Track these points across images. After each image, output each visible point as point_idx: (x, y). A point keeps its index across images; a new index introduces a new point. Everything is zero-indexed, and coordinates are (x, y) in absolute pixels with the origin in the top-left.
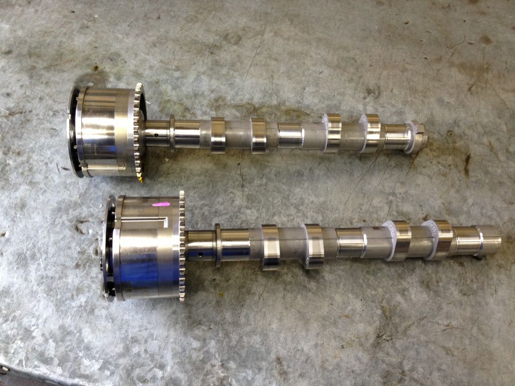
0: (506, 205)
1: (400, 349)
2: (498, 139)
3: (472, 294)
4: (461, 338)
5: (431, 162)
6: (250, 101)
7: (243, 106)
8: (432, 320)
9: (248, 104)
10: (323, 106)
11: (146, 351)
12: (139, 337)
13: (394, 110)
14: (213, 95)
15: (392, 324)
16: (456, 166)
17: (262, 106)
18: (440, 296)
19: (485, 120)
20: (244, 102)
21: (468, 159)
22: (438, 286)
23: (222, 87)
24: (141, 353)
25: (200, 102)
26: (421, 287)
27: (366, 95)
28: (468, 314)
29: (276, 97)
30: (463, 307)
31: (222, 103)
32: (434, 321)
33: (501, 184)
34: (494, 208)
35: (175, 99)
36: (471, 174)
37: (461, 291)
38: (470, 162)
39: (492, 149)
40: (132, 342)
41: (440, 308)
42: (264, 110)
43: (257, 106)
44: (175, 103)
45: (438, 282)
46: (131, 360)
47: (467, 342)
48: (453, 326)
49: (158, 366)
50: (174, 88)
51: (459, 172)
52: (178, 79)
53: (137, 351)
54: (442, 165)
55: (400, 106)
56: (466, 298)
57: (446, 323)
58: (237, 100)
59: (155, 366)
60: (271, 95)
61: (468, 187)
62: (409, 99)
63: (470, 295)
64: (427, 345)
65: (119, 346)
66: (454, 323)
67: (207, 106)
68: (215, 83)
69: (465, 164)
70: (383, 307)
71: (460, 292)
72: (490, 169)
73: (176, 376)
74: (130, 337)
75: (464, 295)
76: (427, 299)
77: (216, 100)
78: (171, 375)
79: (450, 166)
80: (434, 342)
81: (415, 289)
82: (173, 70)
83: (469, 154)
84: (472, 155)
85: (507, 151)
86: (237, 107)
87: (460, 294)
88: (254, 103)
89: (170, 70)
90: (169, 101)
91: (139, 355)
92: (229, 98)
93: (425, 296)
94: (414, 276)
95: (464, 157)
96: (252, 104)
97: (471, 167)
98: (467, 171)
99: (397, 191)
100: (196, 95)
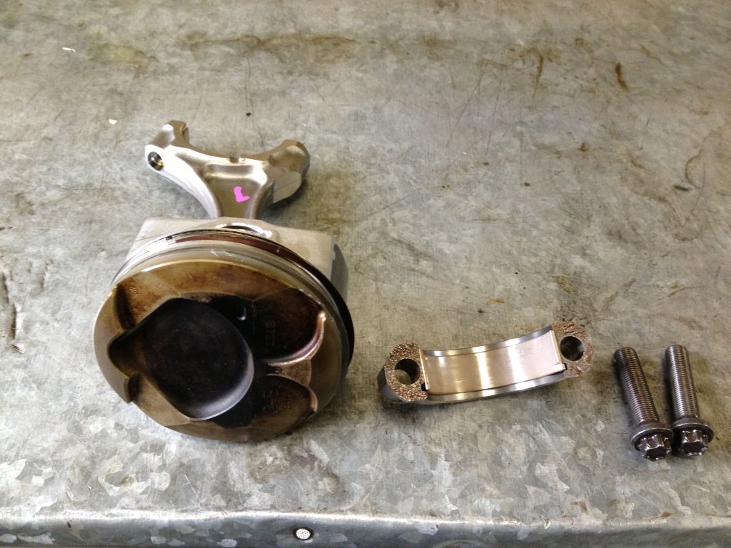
0: (698, 117)
1: (608, 335)
2: (652, 42)
3: (696, 237)
4: (704, 300)
5: (565, 78)
6: (249, 33)
7: (238, 40)
8: (646, 284)
9: (247, 36)
10: (373, 27)
11: (118, 426)
12: (99, 403)
13: (487, 22)
14: (183, 32)
15: (581, 299)
16: (605, 79)
17: (271, 38)
18: (645, 248)
19: (625, 22)
20: (239, 35)
21: (618, 69)
22: (637, 234)
23: (197, 19)
24: (109, 431)
25: (161, 42)
26: (610, 240)
27: (438, 8)
28: (702, 265)
29: (292, 24)
30: (689, 257)
31: (201, 40)
32: (651, 283)
33: (679, 92)
34: (681, 122)
35: (116, 42)
36: (630, 85)
37: (677, 236)
38: (622, 71)
39: (648, 54)
40: (86, 416)
41: (652, 265)
42: (275, 42)
43: (262, 38)
44: (117, 47)
45: (634, 230)
46: (89, 447)
47: (716, 304)
48: (683, 286)
49: (149, 448)
50: (113, 29)
51: (612, 85)
52: (117, 17)
53: (99, 430)
54: (583, 79)
55: (494, 17)
56: (688, 244)
57: (670, 283)
58: (227, 33)
59: (143, 449)
60: (283, 23)
61: (632, 101)
62: (504, 8)
63: (692, 239)
64: (653, 321)
65: (58, 427)
66: (684, 282)
67: (175, 46)
68: (183, 16)
69: (616, 74)
70: (558, 277)
71: (675, 238)
72: (655, 76)
73: (190, 458)
74: (81, 406)
75: (684, 239)
76: (626, 255)
77: (190, 37)
78: (180, 458)
79: (594, 79)
80: (662, 315)
81: (601, 244)
82: (107, 6)
83: (617, 62)
84: (622, 63)
85: (672, 53)
86: (227, 42)
87: (677, 241)
88: (255, 35)
89: (101, 6)
90: (106, 45)
91: (103, 435)
92: (211, 32)
93: (620, 251)
94: (593, 227)
95: (612, 67)
96: (253, 36)
97: (626, 77)
98: (623, 84)
99: (525, 120)
100: (153, 34)
